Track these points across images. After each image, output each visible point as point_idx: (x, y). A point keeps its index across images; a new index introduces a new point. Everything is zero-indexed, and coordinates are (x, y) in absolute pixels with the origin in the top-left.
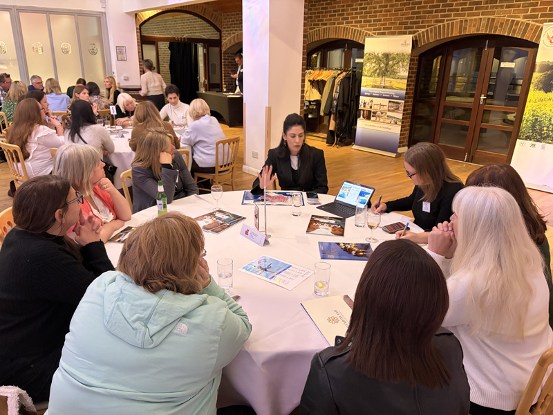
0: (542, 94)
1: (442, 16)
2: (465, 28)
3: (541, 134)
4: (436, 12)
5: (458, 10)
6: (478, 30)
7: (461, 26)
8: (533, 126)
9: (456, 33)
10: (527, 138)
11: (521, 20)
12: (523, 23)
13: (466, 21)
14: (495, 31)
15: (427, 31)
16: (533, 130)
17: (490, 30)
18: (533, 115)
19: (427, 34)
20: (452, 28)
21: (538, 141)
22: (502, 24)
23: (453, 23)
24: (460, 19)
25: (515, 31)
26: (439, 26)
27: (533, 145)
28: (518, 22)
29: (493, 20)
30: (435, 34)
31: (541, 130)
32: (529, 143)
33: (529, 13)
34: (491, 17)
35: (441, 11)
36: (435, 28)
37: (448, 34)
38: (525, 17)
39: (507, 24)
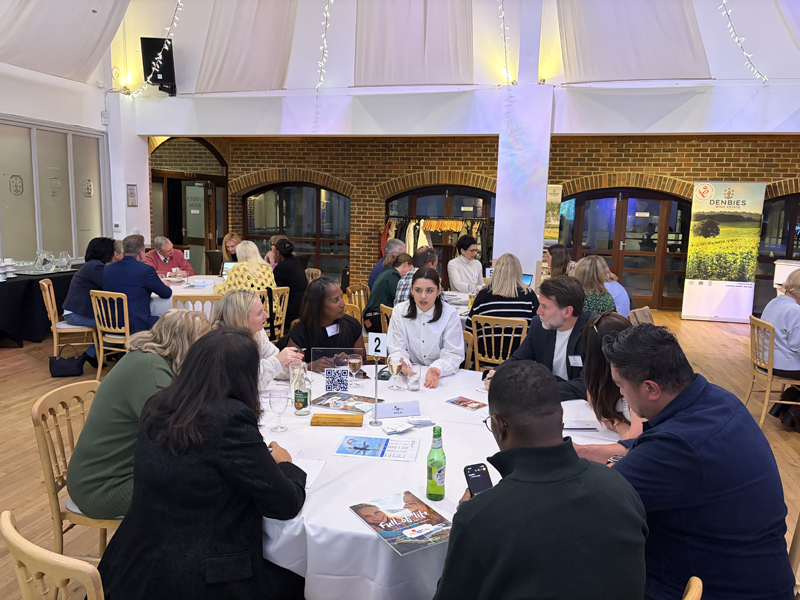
0: (702, 239)
1: (588, 169)
2: (615, 182)
3: (706, 273)
4: (581, 164)
5: (605, 165)
6: (628, 183)
7: (610, 180)
8: (699, 267)
9: (605, 185)
10: (695, 277)
11: (668, 177)
12: (670, 180)
13: (615, 175)
14: (645, 185)
15: (573, 182)
16: (699, 270)
17: (640, 184)
18: (697, 257)
19: (574, 185)
20: (601, 181)
21: (704, 279)
22: (651, 180)
23: (601, 177)
24: (607, 173)
25: (664, 186)
26: (586, 179)
27: (701, 283)
28: (665, 179)
29: (642, 176)
30: (583, 185)
31: (706, 269)
32: (697, 281)
33: (675, 171)
34: (640, 173)
35: (587, 164)
36: (582, 180)
37: (597, 186)
38: (672, 175)
39: (656, 180)
